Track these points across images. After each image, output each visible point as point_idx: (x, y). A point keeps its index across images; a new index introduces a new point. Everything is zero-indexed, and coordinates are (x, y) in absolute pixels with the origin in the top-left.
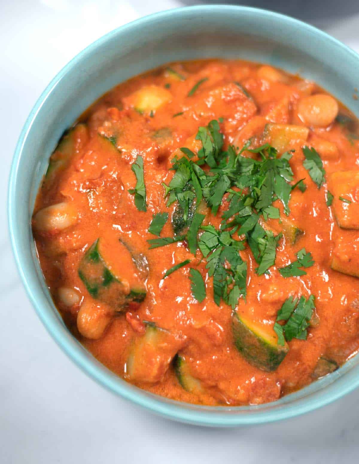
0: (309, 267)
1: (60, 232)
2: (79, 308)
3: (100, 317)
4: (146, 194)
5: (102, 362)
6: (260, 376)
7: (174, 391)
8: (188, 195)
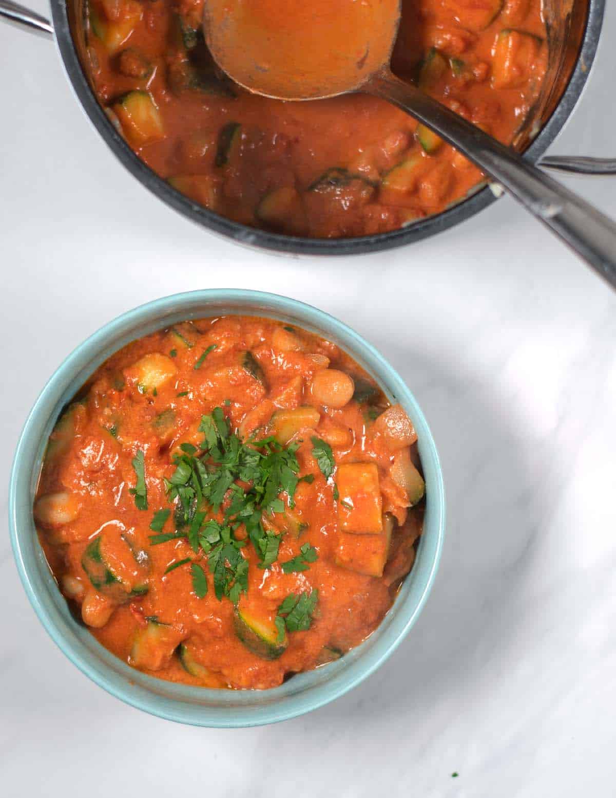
0: (313, 562)
1: (61, 526)
2: (83, 598)
3: (104, 609)
4: (146, 493)
5: (108, 648)
6: (262, 665)
7: (178, 675)
8: (190, 491)
